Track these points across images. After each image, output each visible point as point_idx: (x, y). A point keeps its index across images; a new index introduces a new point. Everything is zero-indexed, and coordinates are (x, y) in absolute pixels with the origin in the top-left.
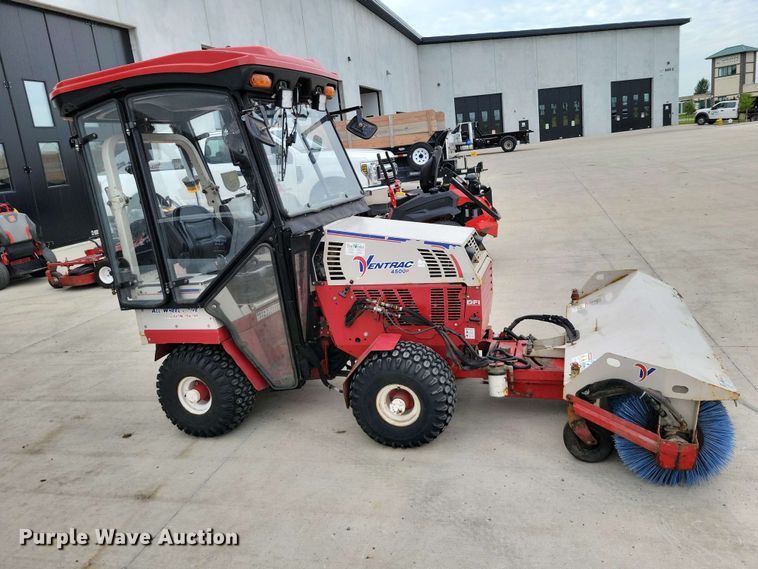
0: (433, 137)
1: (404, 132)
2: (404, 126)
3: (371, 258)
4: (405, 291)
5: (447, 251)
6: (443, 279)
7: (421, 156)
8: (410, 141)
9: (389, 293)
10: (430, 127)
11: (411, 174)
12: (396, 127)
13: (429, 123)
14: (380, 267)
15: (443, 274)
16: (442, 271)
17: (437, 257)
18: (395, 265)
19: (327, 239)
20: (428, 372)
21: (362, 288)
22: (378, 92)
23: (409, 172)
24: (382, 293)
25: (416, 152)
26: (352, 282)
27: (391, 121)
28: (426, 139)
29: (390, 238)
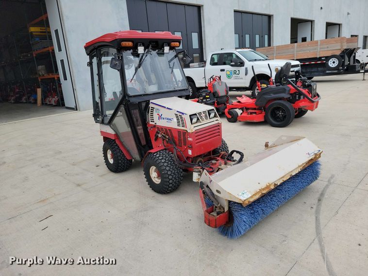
0: (343, 52)
1: (326, 49)
2: (326, 46)
3: (162, 115)
5: (183, 116)
6: (181, 128)
7: (334, 62)
8: (329, 54)
9: (166, 130)
10: (342, 46)
11: (327, 72)
12: (322, 46)
13: (342, 44)
14: (164, 119)
15: (181, 125)
17: (180, 118)
18: (168, 119)
19: (151, 105)
20: (162, 164)
21: (159, 127)
22: (339, 25)
23: (326, 71)
25: (331, 60)
26: (156, 124)
27: (319, 43)
28: (338, 53)
29: (167, 108)
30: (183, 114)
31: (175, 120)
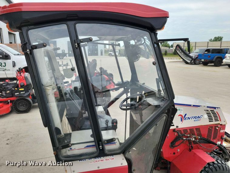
3: (186, 115)
4: (198, 129)
5: (215, 111)
6: (214, 123)
9: (192, 130)
14: (189, 119)
15: (214, 120)
16: (213, 119)
17: (211, 113)
18: (195, 117)
21: (181, 129)
22: (14, 34)
24: (189, 131)
26: (177, 127)
29: (194, 106)
30: (215, 108)
31: (206, 116)
